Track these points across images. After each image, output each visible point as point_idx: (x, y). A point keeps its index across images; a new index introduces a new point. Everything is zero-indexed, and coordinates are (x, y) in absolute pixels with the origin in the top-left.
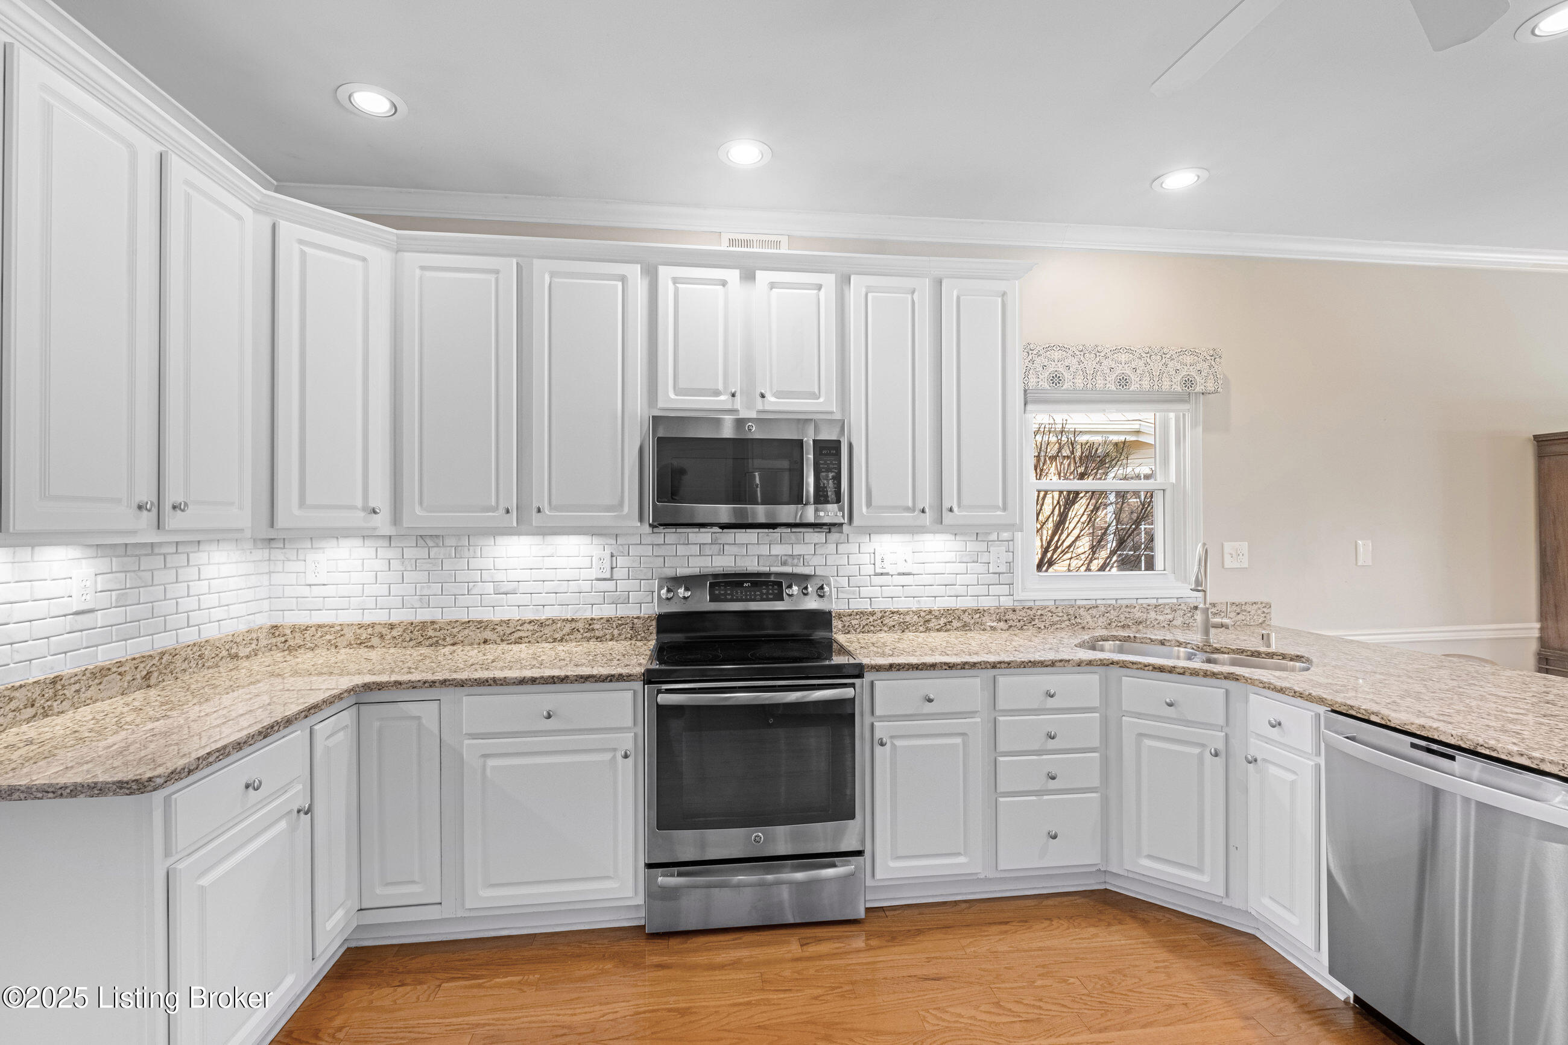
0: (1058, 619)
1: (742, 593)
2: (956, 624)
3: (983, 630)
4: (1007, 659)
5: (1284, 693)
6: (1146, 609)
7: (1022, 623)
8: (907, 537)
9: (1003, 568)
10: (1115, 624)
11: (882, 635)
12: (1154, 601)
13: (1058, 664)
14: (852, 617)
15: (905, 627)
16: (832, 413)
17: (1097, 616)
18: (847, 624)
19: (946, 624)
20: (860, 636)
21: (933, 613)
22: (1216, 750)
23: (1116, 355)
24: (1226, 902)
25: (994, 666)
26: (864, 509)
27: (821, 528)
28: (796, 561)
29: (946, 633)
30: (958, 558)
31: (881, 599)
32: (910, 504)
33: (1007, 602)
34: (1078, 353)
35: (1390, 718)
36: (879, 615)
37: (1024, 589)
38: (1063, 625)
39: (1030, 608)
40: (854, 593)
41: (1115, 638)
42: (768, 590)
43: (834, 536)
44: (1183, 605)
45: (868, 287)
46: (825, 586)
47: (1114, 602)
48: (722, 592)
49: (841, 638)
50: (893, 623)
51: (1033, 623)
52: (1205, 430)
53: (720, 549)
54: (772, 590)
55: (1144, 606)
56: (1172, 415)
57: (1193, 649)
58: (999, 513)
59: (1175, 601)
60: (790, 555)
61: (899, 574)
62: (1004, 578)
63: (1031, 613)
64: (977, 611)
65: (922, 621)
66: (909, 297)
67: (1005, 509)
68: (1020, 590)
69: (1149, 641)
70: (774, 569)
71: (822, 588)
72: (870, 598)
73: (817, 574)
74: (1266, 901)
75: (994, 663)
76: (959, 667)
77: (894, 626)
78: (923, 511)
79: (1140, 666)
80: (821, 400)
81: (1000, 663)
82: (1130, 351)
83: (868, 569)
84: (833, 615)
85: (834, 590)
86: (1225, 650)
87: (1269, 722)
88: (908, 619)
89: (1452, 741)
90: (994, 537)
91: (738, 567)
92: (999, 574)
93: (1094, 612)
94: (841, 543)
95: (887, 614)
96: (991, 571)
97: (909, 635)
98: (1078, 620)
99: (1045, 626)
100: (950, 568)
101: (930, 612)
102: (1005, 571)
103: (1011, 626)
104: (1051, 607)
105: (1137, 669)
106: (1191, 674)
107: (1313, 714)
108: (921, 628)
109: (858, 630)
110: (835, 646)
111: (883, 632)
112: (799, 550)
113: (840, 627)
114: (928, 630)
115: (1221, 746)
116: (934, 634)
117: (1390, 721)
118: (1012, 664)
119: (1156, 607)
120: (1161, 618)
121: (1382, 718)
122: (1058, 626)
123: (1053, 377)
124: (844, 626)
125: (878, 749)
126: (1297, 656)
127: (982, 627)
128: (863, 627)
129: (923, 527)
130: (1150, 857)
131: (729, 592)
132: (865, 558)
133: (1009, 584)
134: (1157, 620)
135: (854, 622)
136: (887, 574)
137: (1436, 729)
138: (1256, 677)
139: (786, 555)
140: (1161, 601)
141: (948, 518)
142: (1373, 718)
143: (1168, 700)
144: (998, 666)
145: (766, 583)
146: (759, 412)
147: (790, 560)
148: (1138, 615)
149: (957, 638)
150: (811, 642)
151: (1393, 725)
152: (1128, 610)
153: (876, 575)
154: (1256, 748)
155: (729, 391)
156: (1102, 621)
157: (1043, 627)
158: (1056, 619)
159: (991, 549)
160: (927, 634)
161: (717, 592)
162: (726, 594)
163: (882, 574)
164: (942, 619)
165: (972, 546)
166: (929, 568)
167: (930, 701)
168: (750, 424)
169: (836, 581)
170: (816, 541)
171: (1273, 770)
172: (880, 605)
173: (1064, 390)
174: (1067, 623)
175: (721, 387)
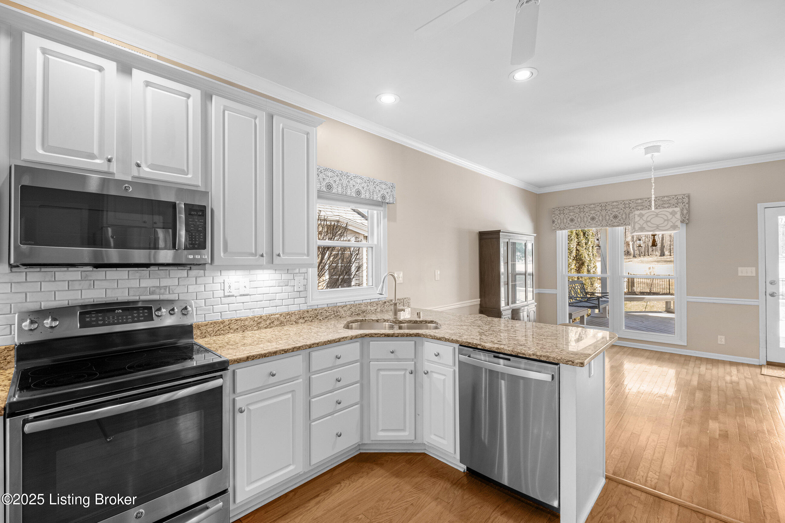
0: (329, 314)
1: (113, 318)
2: (276, 323)
3: (291, 325)
4: (317, 341)
5: (441, 340)
6: (366, 305)
7: (312, 318)
8: (246, 272)
9: (302, 289)
10: (354, 314)
11: (230, 335)
12: (369, 301)
13: (342, 340)
14: (208, 326)
15: (244, 328)
16: (197, 186)
17: (347, 311)
18: (204, 331)
19: (270, 324)
20: (214, 338)
21: (263, 318)
22: (411, 371)
23: (355, 179)
24: (415, 442)
25: (310, 346)
26: (222, 254)
27: (184, 267)
28: (162, 291)
29: (271, 329)
30: (277, 284)
31: (228, 312)
32: (253, 251)
33: (304, 307)
34: (339, 175)
35: (485, 346)
36: (227, 323)
37: (312, 299)
38: (332, 317)
39: (316, 310)
40: (209, 310)
41: (356, 321)
42: (139, 313)
43: (194, 272)
44: (380, 301)
45: (225, 106)
46: (188, 307)
47: (353, 303)
48: (94, 319)
49: (200, 341)
50: (237, 327)
51: (317, 318)
52: (388, 220)
53: (90, 285)
54: (143, 313)
55: (366, 303)
56: (375, 212)
57: (391, 322)
58: (305, 257)
59: (377, 300)
60: (157, 287)
61: (241, 295)
62: (302, 294)
63: (316, 312)
64: (288, 314)
65: (255, 323)
66: (253, 120)
67: (308, 255)
68: (311, 300)
69: (372, 321)
70: (143, 298)
71: (186, 308)
72: (221, 312)
73: (180, 299)
74: (433, 437)
75: (310, 345)
76: (291, 351)
77: (237, 329)
78: (262, 256)
79: (378, 335)
80: (190, 176)
81: (313, 344)
82: (361, 178)
83: (220, 294)
84: (194, 326)
85: (195, 309)
86: (404, 321)
87: (435, 354)
88: (247, 323)
89: (509, 353)
90: (297, 271)
91: (109, 297)
92: (300, 292)
93: (345, 308)
94: (199, 277)
95: (233, 321)
96: (295, 290)
97: (248, 333)
98: (338, 314)
99: (323, 319)
100: (273, 290)
101: (261, 317)
102: (303, 290)
103: (306, 321)
104: (326, 308)
105: (377, 337)
106: (401, 336)
107: (453, 348)
108: (255, 328)
109: (212, 335)
110: (195, 347)
111: (229, 333)
112: (165, 282)
113: (199, 334)
114: (259, 328)
115: (413, 369)
116: (264, 330)
117: (485, 347)
118: (320, 344)
119: (370, 303)
120: (372, 308)
121: (482, 346)
122: (329, 318)
123: (328, 185)
124: (202, 333)
125: (239, 416)
126: (431, 321)
127: (291, 323)
128: (216, 332)
129: (262, 265)
130: (383, 430)
131: (100, 318)
132: (218, 286)
133: (305, 297)
134: (370, 309)
135: (209, 330)
136: (233, 296)
137: (503, 349)
138: (428, 334)
139: (154, 287)
140: (372, 301)
141: (276, 260)
142: (479, 347)
143: (391, 351)
144: (312, 346)
145: (138, 309)
146: (134, 177)
147: (157, 290)
148: (363, 308)
149: (279, 332)
150: (178, 348)
151: (486, 349)
152: (359, 306)
153: (225, 297)
154: (427, 366)
155: (105, 157)
156: (349, 313)
157: (322, 319)
158: (328, 314)
159: (296, 278)
160: (259, 331)
161: (88, 320)
162: (97, 320)
163: (229, 296)
164: (268, 321)
165: (285, 276)
166: (260, 291)
167: (273, 375)
168: (127, 185)
169: (195, 303)
170: (179, 276)
171: (435, 375)
172: (228, 316)
173: (333, 193)
174: (333, 316)
175: (96, 152)
